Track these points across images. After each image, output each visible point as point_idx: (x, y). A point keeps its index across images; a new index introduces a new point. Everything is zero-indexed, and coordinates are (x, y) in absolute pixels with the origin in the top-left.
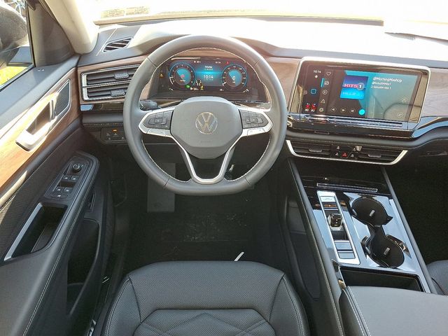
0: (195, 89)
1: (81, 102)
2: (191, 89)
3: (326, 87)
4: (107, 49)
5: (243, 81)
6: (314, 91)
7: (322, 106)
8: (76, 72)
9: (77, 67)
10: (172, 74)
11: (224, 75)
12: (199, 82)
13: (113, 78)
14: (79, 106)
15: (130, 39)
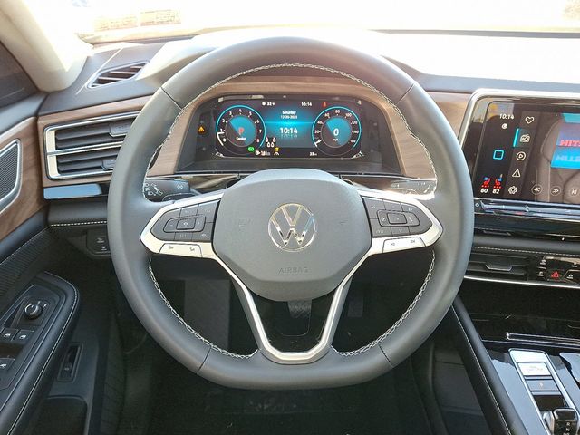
0: (264, 153)
1: (46, 182)
2: (257, 153)
3: (524, 147)
4: (100, 82)
5: (354, 136)
6: (498, 155)
7: (515, 182)
8: (35, 126)
9: (36, 115)
10: (222, 126)
11: (317, 127)
12: (271, 140)
13: (107, 135)
14: (41, 189)
15: (143, 65)
